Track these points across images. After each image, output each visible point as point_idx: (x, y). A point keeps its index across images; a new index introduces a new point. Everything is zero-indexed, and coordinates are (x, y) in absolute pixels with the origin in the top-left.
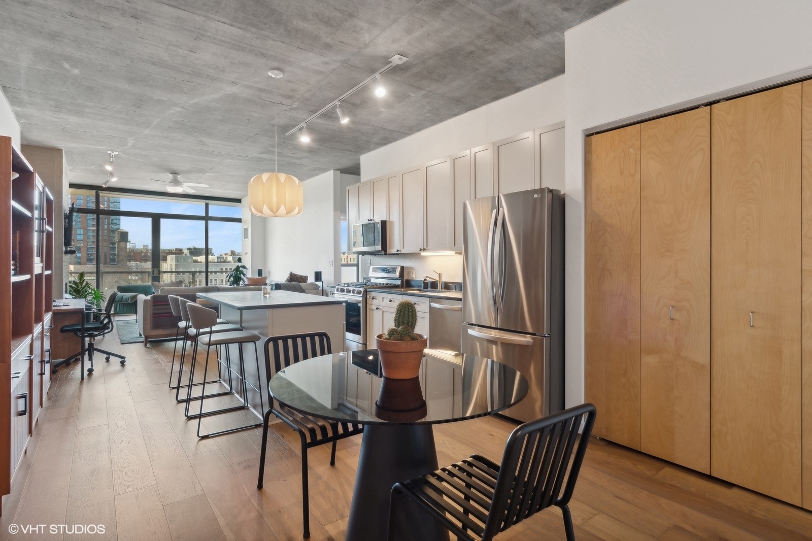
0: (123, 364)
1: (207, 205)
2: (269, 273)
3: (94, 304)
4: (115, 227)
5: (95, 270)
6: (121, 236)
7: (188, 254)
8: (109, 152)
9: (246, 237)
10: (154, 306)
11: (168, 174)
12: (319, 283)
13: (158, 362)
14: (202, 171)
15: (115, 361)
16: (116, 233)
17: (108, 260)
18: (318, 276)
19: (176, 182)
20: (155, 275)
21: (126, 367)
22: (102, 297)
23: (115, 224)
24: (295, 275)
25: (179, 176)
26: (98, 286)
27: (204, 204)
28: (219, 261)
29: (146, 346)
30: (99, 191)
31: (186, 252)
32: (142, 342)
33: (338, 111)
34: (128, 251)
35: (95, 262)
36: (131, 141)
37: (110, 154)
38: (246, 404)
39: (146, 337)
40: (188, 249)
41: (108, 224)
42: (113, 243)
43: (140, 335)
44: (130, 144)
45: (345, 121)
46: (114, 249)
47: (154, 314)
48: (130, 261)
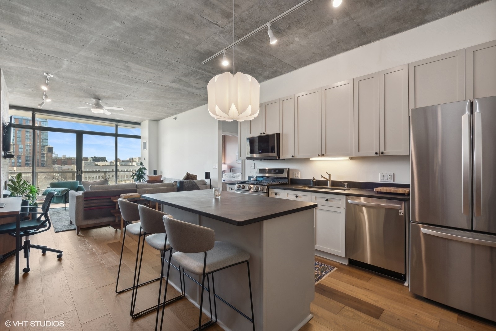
0: (60, 258)
1: (116, 126)
2: (161, 172)
3: (30, 196)
4: (44, 144)
5: (31, 171)
6: (48, 149)
7: (92, 161)
8: (45, 74)
9: (144, 148)
10: (85, 200)
11: (92, 99)
12: (208, 181)
13: (94, 254)
14: (120, 98)
15: (52, 256)
16: (45, 148)
17: (40, 164)
18: (207, 175)
19: (98, 106)
20: (78, 174)
21: (63, 261)
22: (37, 191)
23: (45, 142)
24: (190, 174)
25: (101, 102)
26: (33, 184)
27: (115, 125)
28: (111, 165)
29: (78, 234)
30: (35, 113)
31: (90, 159)
32: (74, 229)
33: (270, 33)
34: (53, 158)
35: (31, 165)
36: (66, 63)
37: (45, 77)
38: (183, 293)
39: (78, 227)
40: (91, 158)
41: (40, 142)
42: (43, 154)
43: (71, 223)
44: (64, 67)
45: (274, 42)
46: (44, 157)
47: (85, 208)
48: (54, 164)
